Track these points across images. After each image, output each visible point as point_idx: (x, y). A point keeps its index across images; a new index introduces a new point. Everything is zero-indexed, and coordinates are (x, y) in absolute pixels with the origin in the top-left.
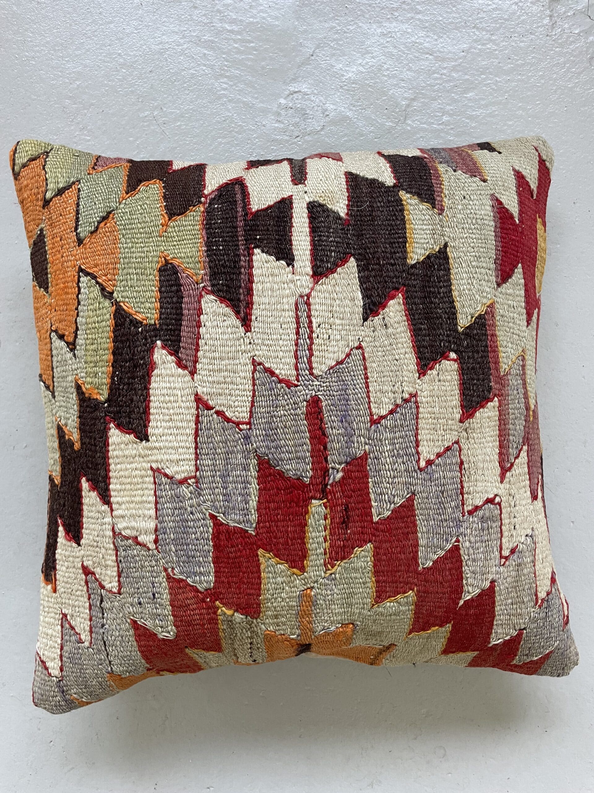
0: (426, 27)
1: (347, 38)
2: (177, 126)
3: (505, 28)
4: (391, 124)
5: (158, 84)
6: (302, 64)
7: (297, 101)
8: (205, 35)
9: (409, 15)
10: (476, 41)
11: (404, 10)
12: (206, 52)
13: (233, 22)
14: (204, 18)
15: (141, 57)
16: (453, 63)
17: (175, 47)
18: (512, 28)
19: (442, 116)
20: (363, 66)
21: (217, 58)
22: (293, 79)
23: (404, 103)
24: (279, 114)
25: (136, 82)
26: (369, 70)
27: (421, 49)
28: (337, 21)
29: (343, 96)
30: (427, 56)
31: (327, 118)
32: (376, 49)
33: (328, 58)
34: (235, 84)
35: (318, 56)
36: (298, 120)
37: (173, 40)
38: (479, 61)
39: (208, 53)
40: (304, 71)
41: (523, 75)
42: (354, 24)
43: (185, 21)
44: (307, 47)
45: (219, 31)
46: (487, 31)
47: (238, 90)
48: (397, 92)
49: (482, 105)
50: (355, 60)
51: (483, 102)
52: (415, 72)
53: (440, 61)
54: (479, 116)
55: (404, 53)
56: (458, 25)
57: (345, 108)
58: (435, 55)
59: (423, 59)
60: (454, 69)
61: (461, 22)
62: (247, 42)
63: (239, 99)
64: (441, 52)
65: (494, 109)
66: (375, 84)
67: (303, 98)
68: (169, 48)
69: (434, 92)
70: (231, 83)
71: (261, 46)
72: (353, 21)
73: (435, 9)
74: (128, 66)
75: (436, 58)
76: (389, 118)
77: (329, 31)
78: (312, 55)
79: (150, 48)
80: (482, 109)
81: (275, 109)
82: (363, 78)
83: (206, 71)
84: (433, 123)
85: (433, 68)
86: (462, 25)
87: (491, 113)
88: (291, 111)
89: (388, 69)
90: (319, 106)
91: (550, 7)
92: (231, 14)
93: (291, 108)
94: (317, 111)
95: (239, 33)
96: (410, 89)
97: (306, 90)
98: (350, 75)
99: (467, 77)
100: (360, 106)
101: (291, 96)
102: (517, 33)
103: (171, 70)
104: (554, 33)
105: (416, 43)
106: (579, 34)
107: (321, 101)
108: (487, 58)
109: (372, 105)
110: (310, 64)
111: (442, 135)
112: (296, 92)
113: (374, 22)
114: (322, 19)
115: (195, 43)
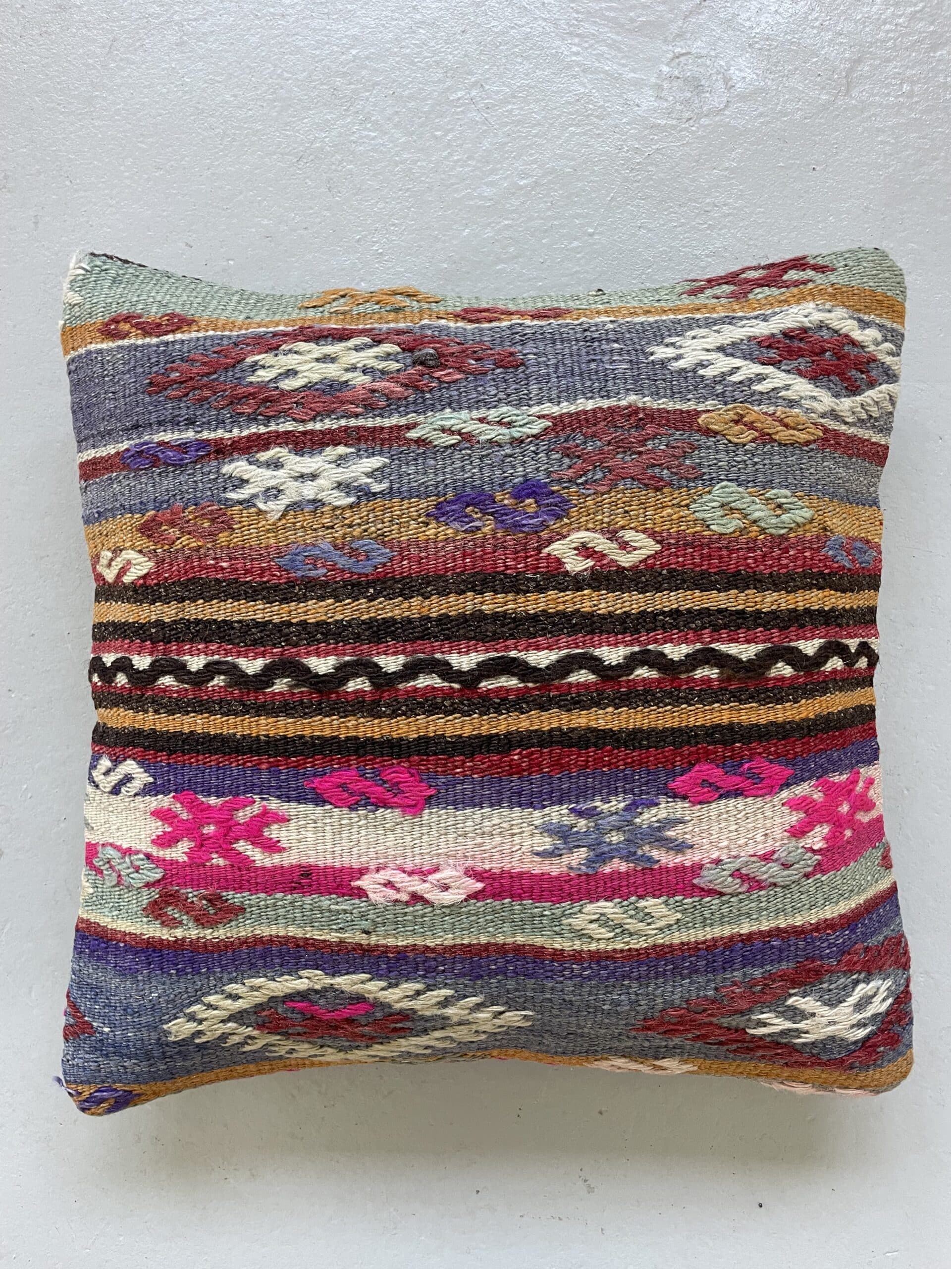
81: (653, 80)
112: (683, 55)
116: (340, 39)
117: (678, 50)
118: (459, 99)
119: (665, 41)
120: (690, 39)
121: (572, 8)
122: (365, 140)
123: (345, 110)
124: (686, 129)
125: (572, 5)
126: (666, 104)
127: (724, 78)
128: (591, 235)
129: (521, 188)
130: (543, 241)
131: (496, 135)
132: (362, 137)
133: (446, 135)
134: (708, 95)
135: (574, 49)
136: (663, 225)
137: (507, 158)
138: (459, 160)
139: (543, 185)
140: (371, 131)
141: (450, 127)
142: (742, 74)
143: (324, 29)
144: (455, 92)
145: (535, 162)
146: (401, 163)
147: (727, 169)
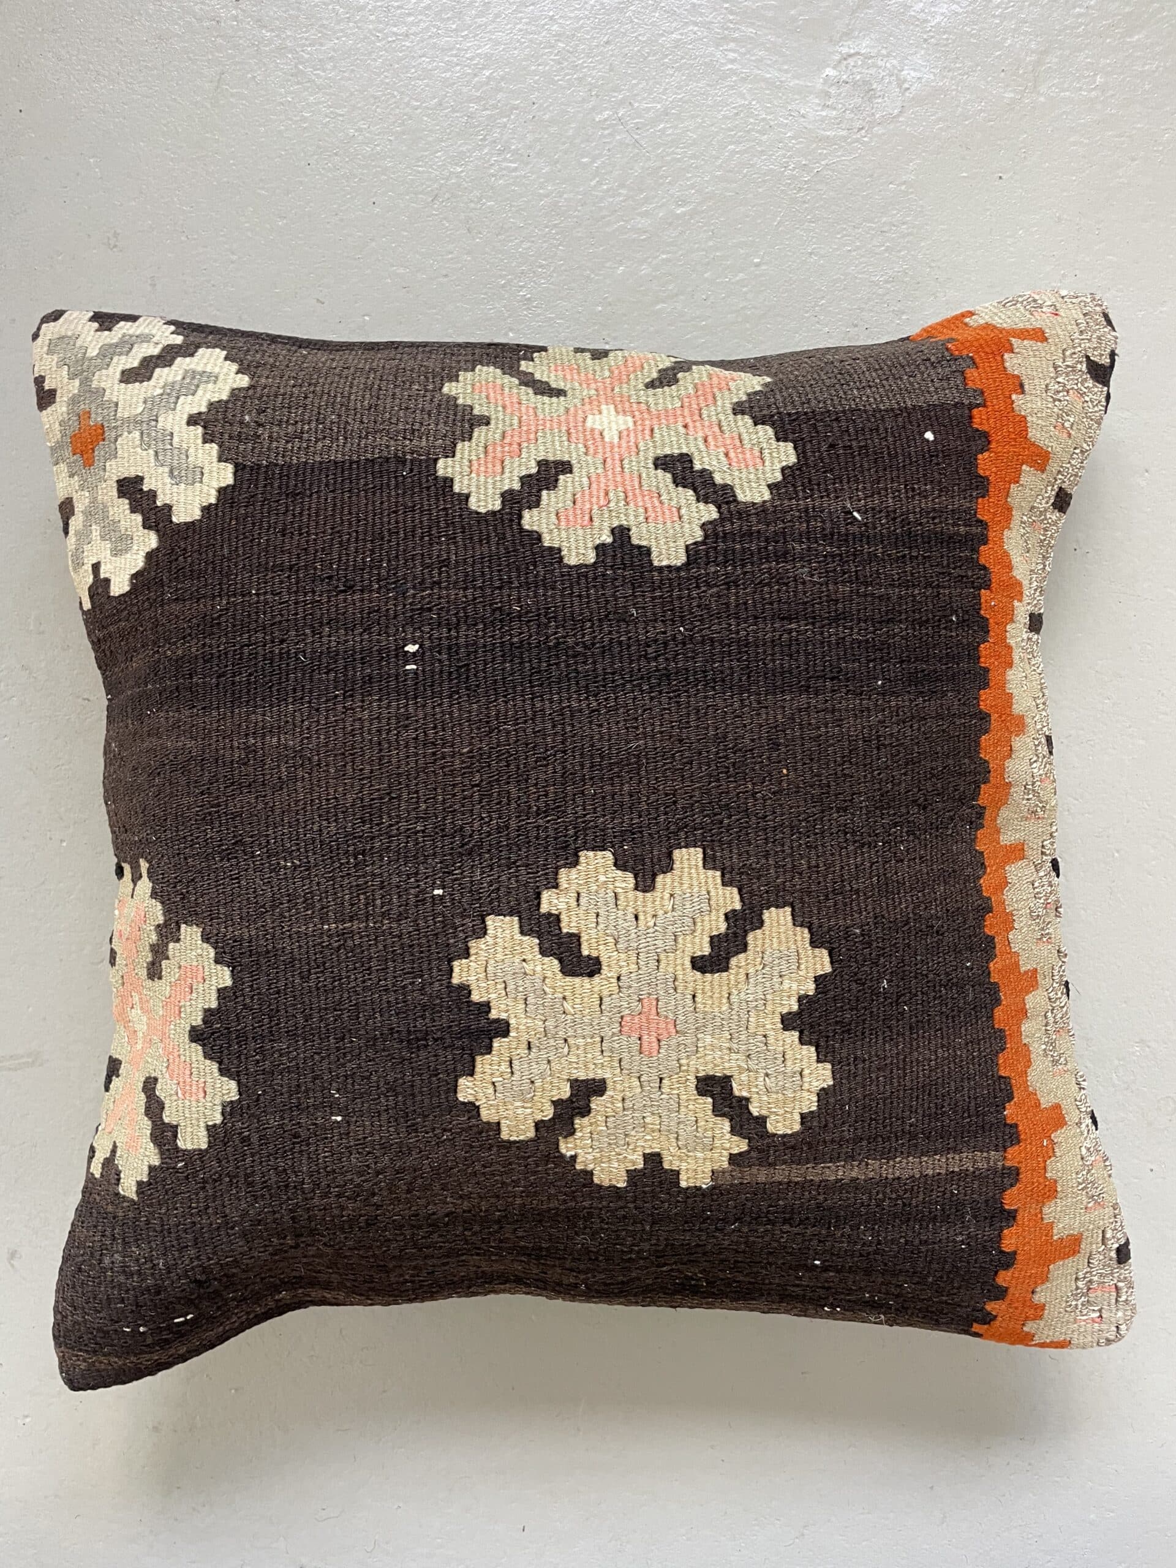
116: (471, 59)
117: (845, 50)
118: (606, 120)
119: (831, 41)
120: (858, 37)
121: (726, 8)
122: (505, 172)
123: (481, 140)
124: (857, 140)
125: (726, 5)
126: (834, 113)
127: (898, 79)
128: (758, 265)
129: (678, 217)
130: (706, 275)
131: (649, 159)
132: (501, 169)
133: (593, 162)
134: (880, 100)
135: (731, 55)
136: (837, 249)
137: (662, 184)
138: (608, 190)
139: (703, 212)
140: (511, 162)
141: (597, 152)
142: (919, 75)
143: (451, 49)
144: (601, 113)
145: (692, 186)
146: (547, 196)
147: (904, 183)
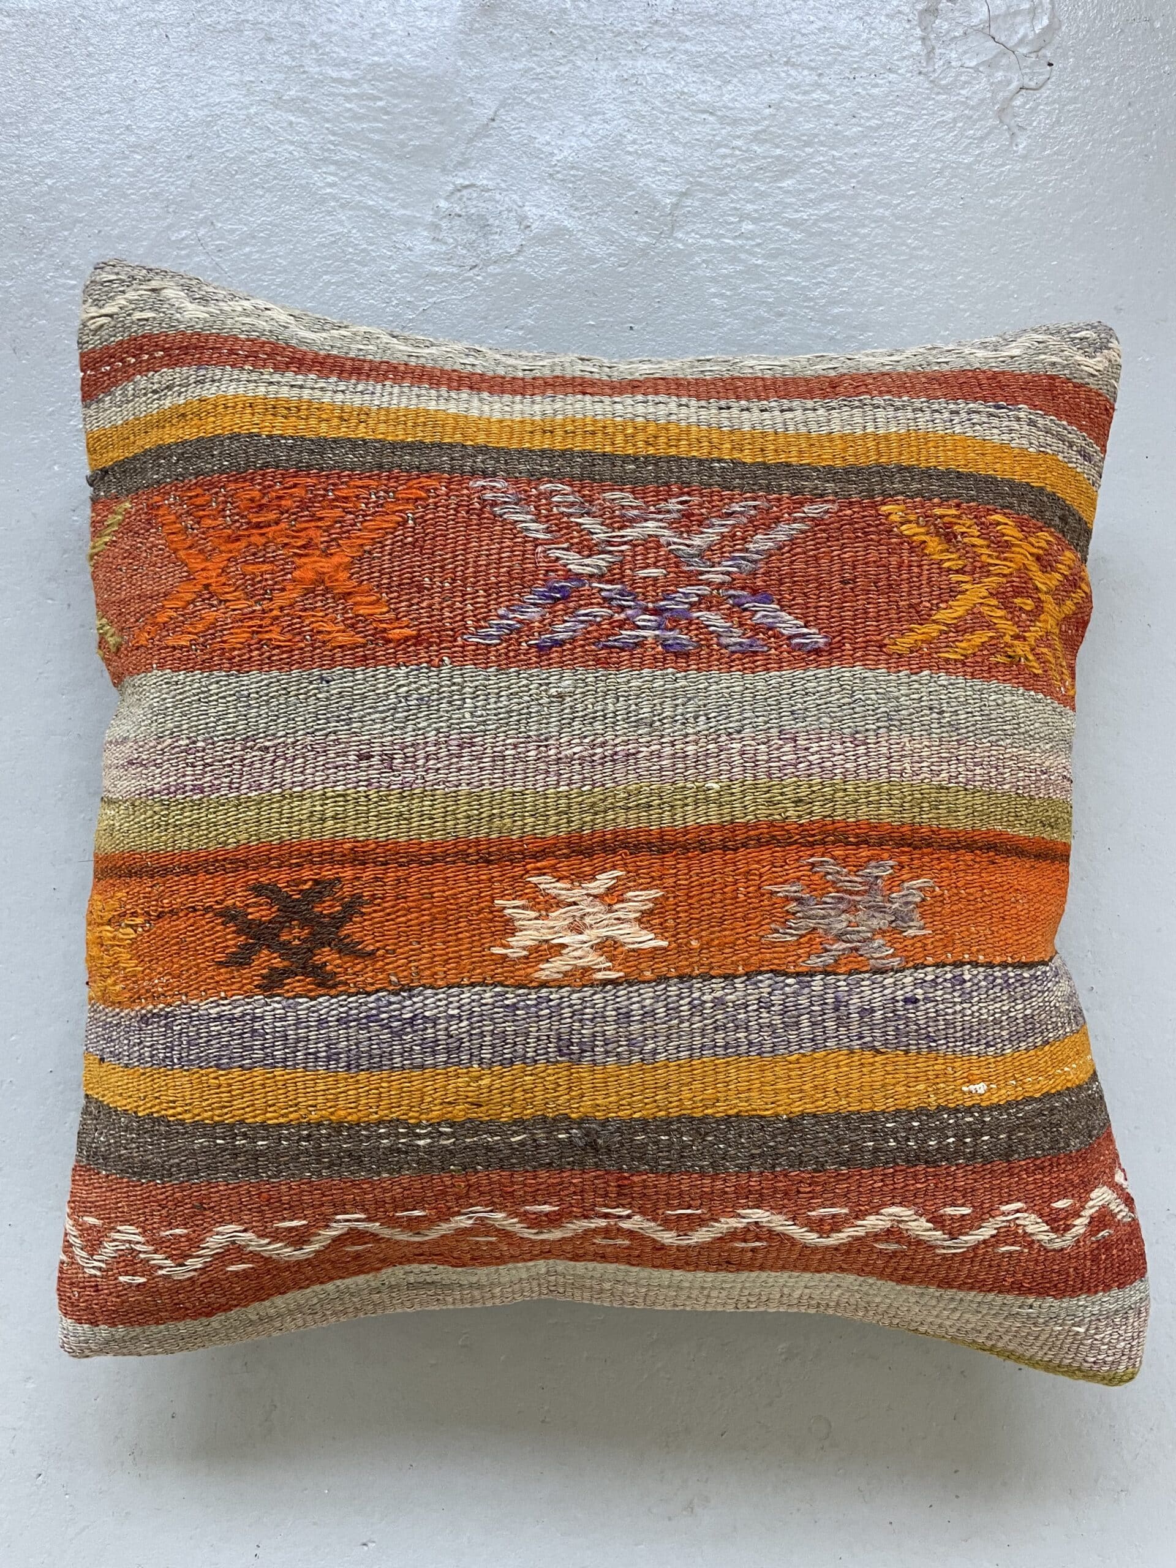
0: (701, 66)
1: (556, 88)
2: (244, 255)
3: (843, 62)
4: (645, 239)
5: (205, 179)
6: (476, 135)
7: (469, 203)
8: (289, 89)
9: (666, 45)
10: (791, 87)
11: (658, 35)
12: (293, 119)
13: (343, 63)
14: (286, 57)
15: (170, 130)
16: (753, 129)
17: (235, 111)
18: (857, 62)
19: (740, 222)
20: (588, 137)
21: (315, 130)
22: (460, 163)
23: (668, 201)
24: (437, 227)
25: (162, 176)
26: (600, 144)
27: (694, 104)
28: (535, 59)
29: (554, 191)
30: (704, 116)
31: (527, 232)
32: (612, 106)
33: (523, 125)
34: (350, 176)
35: (504, 121)
36: (474, 236)
37: (228, 99)
38: (800, 122)
39: (299, 120)
40: (480, 148)
41: (882, 145)
42: (569, 61)
43: (251, 63)
44: (482, 105)
45: (317, 81)
46: (812, 69)
47: (356, 187)
48: (653, 182)
49: (811, 201)
50: (573, 126)
51: (812, 196)
52: (685, 145)
53: (728, 124)
54: (806, 220)
55: (663, 113)
56: (758, 60)
57: (559, 213)
58: (719, 113)
59: (699, 122)
60: (756, 138)
61: (760, 55)
62: (369, 99)
63: (360, 202)
64: (731, 109)
65: (832, 206)
66: (611, 168)
67: (480, 196)
68: (223, 113)
69: (722, 180)
70: (345, 174)
71: (395, 106)
72: (565, 57)
73: (714, 33)
74: (145, 149)
75: (722, 120)
76: (642, 229)
77: (522, 76)
78: (493, 120)
79: (186, 115)
80: (810, 207)
82: (590, 159)
83: (295, 153)
84: (723, 236)
85: (718, 138)
86: (765, 61)
87: (827, 214)
88: (457, 222)
89: (634, 142)
90: (510, 211)
91: (920, 24)
92: (337, 49)
93: (460, 216)
94: (507, 219)
95: (354, 83)
96: (677, 176)
97: (485, 182)
98: (566, 154)
99: (778, 152)
100: (587, 208)
101: (459, 194)
102: (864, 70)
103: (228, 154)
104: (931, 69)
105: (683, 93)
106: (976, 69)
107: (514, 202)
108: (814, 115)
109: (609, 205)
110: (487, 136)
111: (743, 256)
113: (604, 59)
114: (506, 54)
115: (271, 103)
